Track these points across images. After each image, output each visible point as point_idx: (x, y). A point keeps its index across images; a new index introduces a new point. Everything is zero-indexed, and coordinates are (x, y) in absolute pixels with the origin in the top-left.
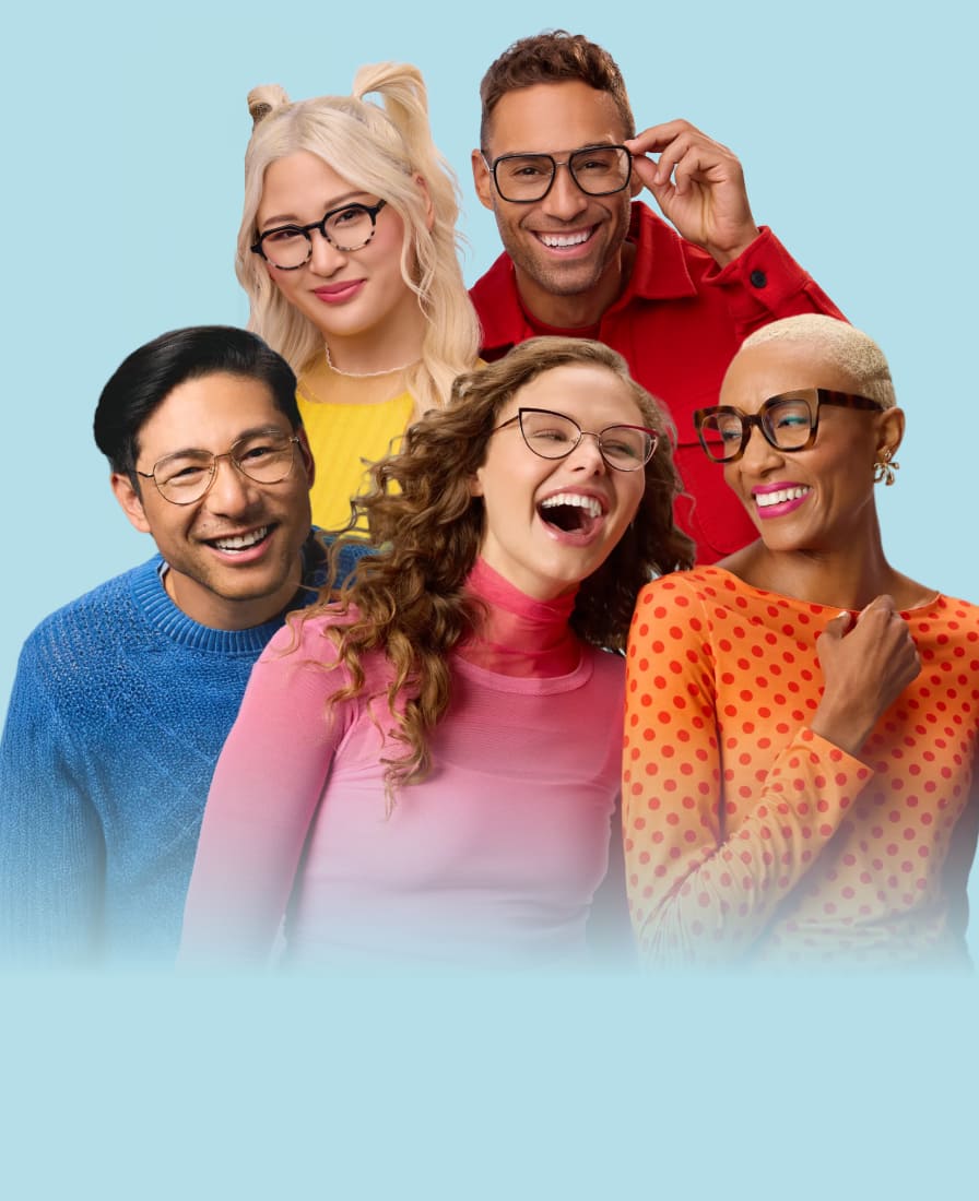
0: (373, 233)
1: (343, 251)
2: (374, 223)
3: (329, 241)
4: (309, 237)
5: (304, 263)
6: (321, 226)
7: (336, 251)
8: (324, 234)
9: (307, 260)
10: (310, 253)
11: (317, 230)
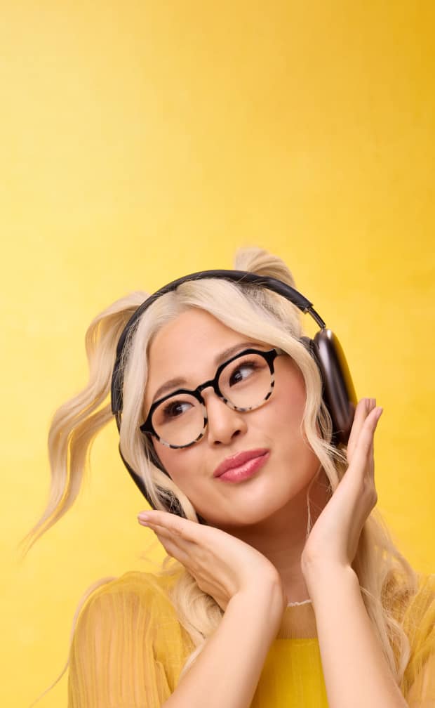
0: (273, 385)
1: (242, 412)
2: (272, 372)
3: (225, 401)
4: (202, 401)
5: (201, 435)
6: (214, 383)
7: (234, 413)
8: (218, 393)
9: (203, 431)
10: (206, 421)
11: (210, 389)
